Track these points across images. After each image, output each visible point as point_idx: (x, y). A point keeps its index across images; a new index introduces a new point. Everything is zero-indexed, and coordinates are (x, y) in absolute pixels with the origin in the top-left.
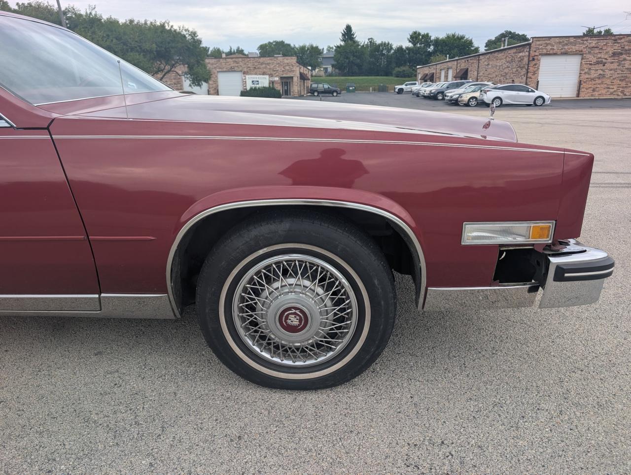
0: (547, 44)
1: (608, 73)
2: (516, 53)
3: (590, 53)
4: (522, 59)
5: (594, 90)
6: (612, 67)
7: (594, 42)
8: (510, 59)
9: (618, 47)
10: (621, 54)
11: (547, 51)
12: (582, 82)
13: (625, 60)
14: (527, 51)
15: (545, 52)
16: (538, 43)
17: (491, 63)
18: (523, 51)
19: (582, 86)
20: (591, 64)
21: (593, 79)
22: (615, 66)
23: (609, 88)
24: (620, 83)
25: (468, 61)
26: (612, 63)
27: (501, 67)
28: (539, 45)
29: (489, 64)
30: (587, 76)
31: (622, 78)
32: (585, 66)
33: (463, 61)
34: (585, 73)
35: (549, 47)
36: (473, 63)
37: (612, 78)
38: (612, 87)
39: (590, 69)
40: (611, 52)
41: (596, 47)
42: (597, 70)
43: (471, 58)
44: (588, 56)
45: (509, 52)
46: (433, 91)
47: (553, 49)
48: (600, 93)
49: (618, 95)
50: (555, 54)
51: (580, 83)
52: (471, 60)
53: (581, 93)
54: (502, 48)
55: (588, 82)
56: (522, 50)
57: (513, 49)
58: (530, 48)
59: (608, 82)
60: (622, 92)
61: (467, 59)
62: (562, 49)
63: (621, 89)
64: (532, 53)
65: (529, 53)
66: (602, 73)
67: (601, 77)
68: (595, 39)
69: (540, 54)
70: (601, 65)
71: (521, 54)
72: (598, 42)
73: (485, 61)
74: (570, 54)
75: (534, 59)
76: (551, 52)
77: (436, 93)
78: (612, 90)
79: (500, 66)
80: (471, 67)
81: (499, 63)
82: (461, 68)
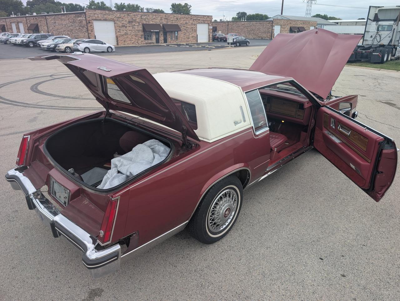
0: (95, 14)
1: (129, 32)
2: (75, 17)
3: (118, 20)
4: (81, 22)
5: (124, 41)
6: (130, 29)
7: (119, 14)
8: (72, 21)
9: (130, 18)
10: (132, 22)
11: (96, 18)
12: (118, 37)
13: (134, 25)
14: (83, 17)
15: (94, 18)
16: (89, 12)
17: (57, 22)
18: (81, 17)
19: (118, 39)
20: (120, 27)
21: (122, 35)
22: (131, 28)
23: (131, 40)
24: (135, 37)
25: (36, 18)
26: (129, 27)
27: (66, 25)
28: (90, 14)
29: (55, 23)
30: (119, 34)
31: (136, 35)
32: (117, 28)
33: (32, 18)
34: (118, 32)
35: (96, 16)
36: (41, 20)
37: (131, 35)
38: (132, 40)
39: (120, 30)
40: (127, 21)
41: (120, 17)
42: (123, 30)
43: (39, 17)
44: (117, 22)
45: (70, 16)
46: (25, 41)
47: (99, 17)
48: (127, 43)
49: (136, 44)
50: (100, 20)
51: (117, 37)
52: (38, 18)
53: (119, 43)
54: (62, 13)
55: (120, 37)
56: (80, 16)
57: (73, 15)
58: (85, 15)
59: (130, 37)
60: (137, 42)
62: (103, 17)
63: (137, 41)
64: (88, 19)
65: (86, 19)
66: (126, 32)
67: (126, 34)
68: (118, 12)
69: (92, 19)
70: (125, 28)
71: (79, 18)
72: (120, 15)
73: (52, 20)
74: (108, 21)
75: (89, 22)
76: (98, 19)
77: (28, 42)
78: (133, 42)
79: (65, 25)
80: (40, 23)
81: (64, 23)
82: (31, 23)
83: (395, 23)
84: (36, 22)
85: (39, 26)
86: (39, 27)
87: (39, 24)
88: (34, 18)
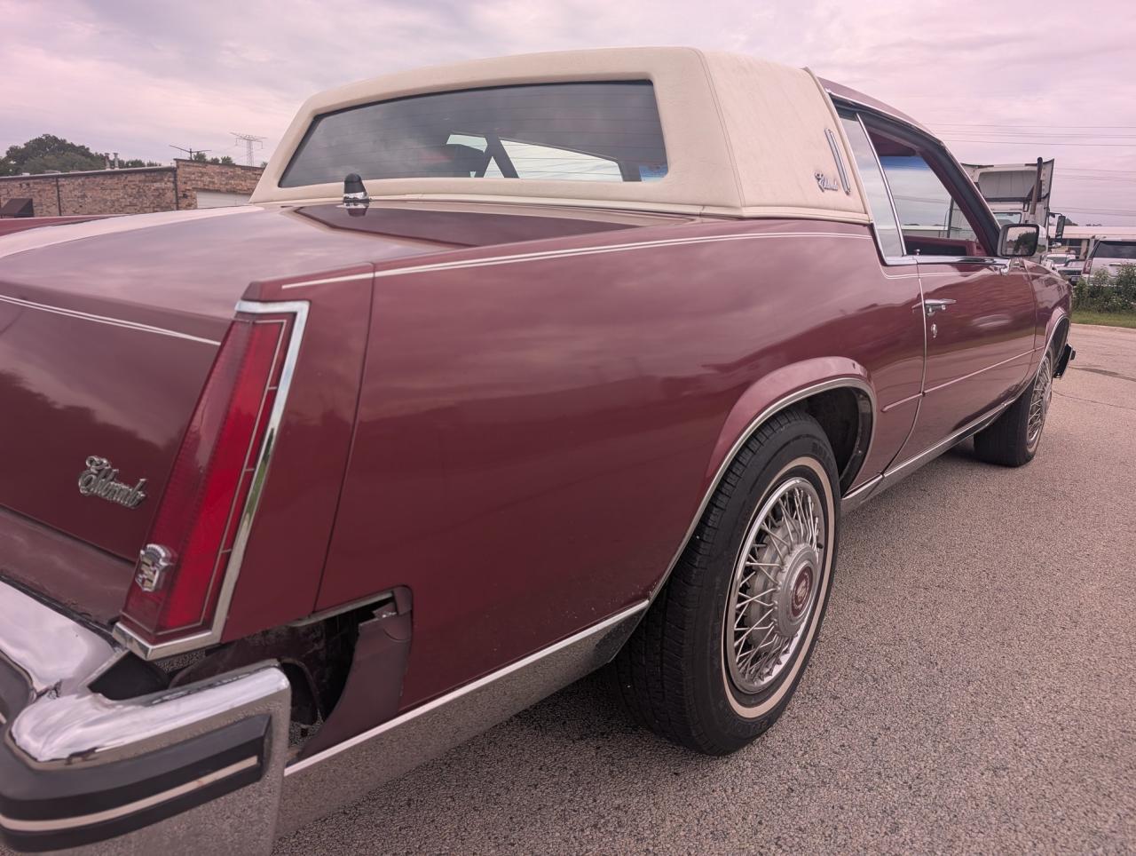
0: (203, 174)
2: (145, 181)
4: (161, 194)
8: (135, 192)
11: (205, 185)
14: (169, 181)
15: (200, 185)
16: (187, 169)
17: (89, 194)
18: (162, 180)
25: (28, 185)
27: (116, 204)
28: (190, 173)
29: (84, 196)
33: (17, 184)
35: (206, 179)
36: (44, 190)
43: (38, 181)
45: (130, 178)
47: (213, 183)
50: (218, 191)
52: (35, 183)
54: (108, 170)
56: (159, 178)
57: (138, 175)
58: (175, 177)
61: (28, 181)
62: (226, 184)
64: (181, 186)
65: (176, 185)
69: (194, 189)
71: (157, 185)
73: (74, 189)
74: (240, 194)
75: (185, 196)
76: (211, 187)
79: (113, 202)
80: (39, 198)
81: (111, 197)
82: (11, 197)
83: (1026, 206)
84: (27, 196)
85: (34, 205)
86: (35, 209)
87: (36, 201)
88: (21, 185)
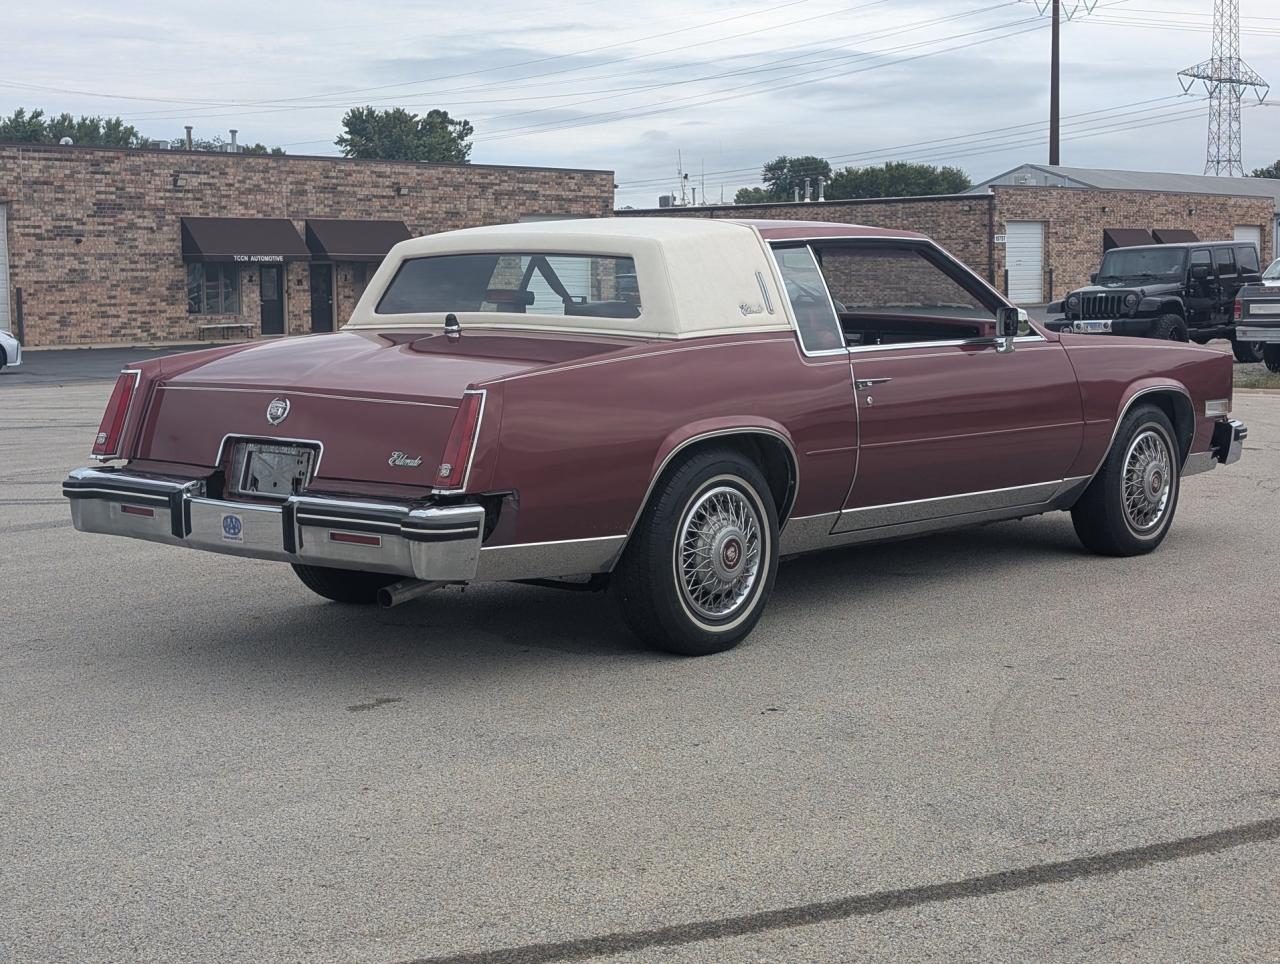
1: (94, 267)
3: (29, 199)
5: (63, 322)
6: (102, 249)
7: (37, 166)
9: (108, 185)
10: (121, 208)
12: (24, 295)
13: (132, 226)
19: (25, 309)
20: (39, 237)
21: (53, 287)
22: (108, 244)
23: (104, 315)
24: (134, 298)
26: (100, 234)
30: (34, 276)
31: (137, 285)
32: (23, 241)
34: (28, 265)
37: (108, 283)
38: (112, 311)
39: (39, 253)
40: (90, 202)
41: (46, 183)
42: (60, 257)
44: (27, 210)
48: (82, 330)
49: (136, 339)
51: (18, 298)
53: (26, 330)
55: (41, 296)
59: (99, 293)
60: (145, 327)
63: (141, 319)
66: (76, 265)
67: (77, 277)
68: (36, 155)
70: (70, 241)
72: (48, 167)
78: (115, 323)
